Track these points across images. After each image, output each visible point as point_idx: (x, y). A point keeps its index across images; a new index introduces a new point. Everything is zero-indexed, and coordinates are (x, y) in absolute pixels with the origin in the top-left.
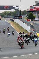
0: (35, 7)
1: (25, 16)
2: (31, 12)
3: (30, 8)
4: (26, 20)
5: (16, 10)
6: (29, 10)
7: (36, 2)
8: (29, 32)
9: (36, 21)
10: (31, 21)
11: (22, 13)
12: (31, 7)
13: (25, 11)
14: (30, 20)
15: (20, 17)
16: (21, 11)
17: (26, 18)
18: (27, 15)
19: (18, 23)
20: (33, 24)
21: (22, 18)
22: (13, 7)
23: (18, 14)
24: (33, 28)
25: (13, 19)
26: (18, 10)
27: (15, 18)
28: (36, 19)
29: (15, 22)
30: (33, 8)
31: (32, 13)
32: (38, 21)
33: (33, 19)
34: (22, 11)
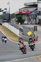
0: (24, 10)
1: (14, 19)
2: (20, 14)
3: (19, 11)
4: (15, 23)
5: (5, 13)
6: (18, 13)
7: (25, 4)
8: (19, 36)
9: (25, 24)
10: (21, 24)
11: (10, 16)
12: (20, 9)
13: (13, 14)
14: (19, 24)
15: (8, 21)
16: (9, 14)
17: (15, 21)
18: (16, 18)
19: (7, 27)
20: (22, 28)
21: (11, 21)
22: (1, 10)
23: (7, 17)
24: (22, 32)
25: (1, 23)
26: (6, 13)
27: (4, 22)
28: (26, 22)
29: (3, 26)
30: (22, 11)
31: (21, 16)
32: (27, 24)
33: (22, 22)
34: (11, 14)
